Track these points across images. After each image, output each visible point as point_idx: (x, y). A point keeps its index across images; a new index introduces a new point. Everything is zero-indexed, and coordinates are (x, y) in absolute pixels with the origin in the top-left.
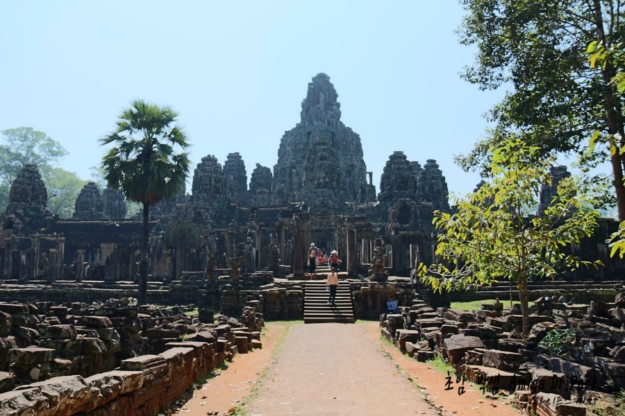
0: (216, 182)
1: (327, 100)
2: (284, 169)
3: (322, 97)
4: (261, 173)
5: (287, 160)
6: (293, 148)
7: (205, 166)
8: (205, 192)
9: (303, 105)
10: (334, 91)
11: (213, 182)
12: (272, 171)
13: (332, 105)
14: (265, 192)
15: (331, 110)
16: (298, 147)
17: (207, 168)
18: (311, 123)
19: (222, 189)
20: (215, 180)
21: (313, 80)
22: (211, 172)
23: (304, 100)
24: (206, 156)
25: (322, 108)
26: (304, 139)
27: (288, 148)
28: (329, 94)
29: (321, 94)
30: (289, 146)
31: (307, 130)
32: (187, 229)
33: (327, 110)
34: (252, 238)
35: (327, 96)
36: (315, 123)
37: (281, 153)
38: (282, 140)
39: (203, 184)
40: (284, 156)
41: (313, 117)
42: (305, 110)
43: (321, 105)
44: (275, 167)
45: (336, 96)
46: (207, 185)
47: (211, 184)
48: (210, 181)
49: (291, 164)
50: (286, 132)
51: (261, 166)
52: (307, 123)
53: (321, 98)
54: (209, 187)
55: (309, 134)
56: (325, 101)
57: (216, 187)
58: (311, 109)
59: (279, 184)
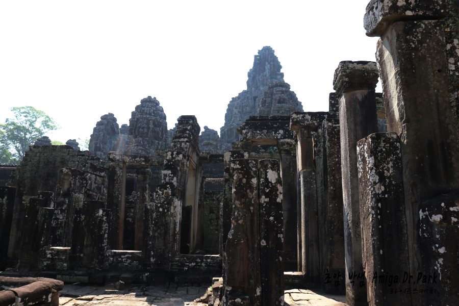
0: (155, 125)
1: (272, 70)
2: (231, 129)
3: (268, 67)
4: (208, 135)
5: (233, 122)
6: (240, 110)
7: (144, 107)
8: (141, 137)
9: (249, 75)
10: (278, 63)
11: (151, 126)
12: (219, 134)
13: (277, 74)
14: (211, 144)
15: (276, 79)
16: (244, 109)
17: (146, 109)
18: (257, 88)
19: (162, 134)
20: (154, 124)
21: (258, 53)
22: (150, 114)
23: (251, 70)
24: (146, 97)
25: (268, 75)
26: (251, 103)
27: (235, 111)
28: (274, 65)
29: (267, 63)
30: (236, 108)
31: (254, 95)
32: (59, 159)
33: (272, 78)
34: (175, 173)
35: (272, 66)
36: (261, 88)
37: (228, 117)
38: (229, 105)
39: (140, 127)
40: (232, 118)
41: (259, 84)
42: (251, 78)
43: (267, 73)
44: (222, 129)
45: (280, 67)
46: (143, 128)
47: (148, 128)
48: (148, 123)
49: (237, 125)
50: (233, 98)
51: (209, 129)
52: (253, 89)
53: (266, 67)
54: (146, 130)
55: (255, 98)
56: (270, 69)
57: (154, 132)
58: (257, 78)
59: (226, 144)
